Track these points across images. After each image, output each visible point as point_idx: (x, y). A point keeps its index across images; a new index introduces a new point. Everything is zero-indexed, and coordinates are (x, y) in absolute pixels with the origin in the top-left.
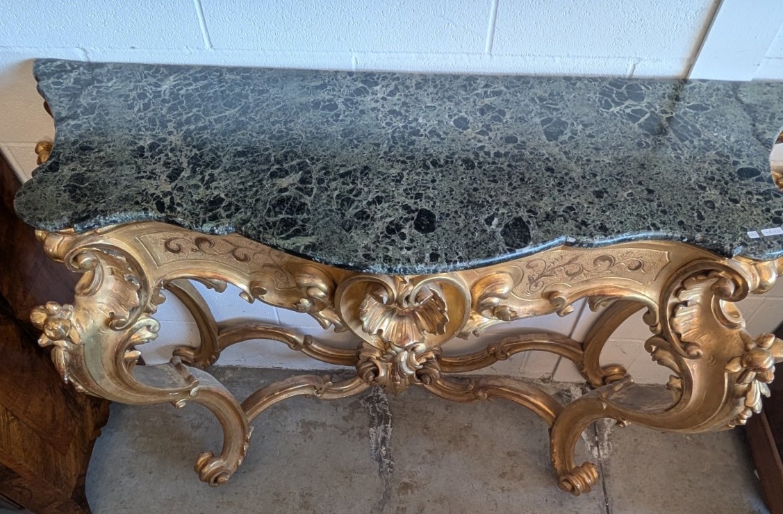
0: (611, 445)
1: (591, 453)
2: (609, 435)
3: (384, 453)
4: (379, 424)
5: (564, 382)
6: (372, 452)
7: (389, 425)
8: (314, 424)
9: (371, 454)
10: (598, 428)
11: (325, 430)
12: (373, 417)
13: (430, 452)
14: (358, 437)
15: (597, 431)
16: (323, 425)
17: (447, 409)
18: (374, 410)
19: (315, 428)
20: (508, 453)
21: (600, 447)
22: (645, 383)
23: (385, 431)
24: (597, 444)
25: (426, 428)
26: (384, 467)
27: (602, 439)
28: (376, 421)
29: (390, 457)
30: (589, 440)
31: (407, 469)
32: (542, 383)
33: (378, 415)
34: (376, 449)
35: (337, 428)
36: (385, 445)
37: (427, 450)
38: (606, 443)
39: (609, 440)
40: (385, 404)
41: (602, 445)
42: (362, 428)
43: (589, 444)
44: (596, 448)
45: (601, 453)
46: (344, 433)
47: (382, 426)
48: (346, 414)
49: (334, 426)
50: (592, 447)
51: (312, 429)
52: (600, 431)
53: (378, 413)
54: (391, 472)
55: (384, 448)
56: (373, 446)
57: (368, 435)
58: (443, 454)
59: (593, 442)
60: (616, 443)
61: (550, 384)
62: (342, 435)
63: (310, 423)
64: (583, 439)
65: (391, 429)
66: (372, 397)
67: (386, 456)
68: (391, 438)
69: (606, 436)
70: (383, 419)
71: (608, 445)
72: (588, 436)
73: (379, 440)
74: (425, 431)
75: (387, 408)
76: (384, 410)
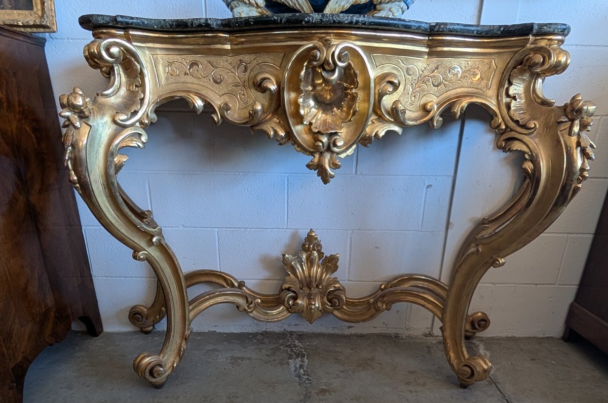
3: (303, 373)
4: (297, 358)
6: (292, 372)
7: (305, 358)
8: (242, 359)
9: (291, 374)
11: (250, 361)
12: (292, 355)
13: (342, 372)
14: (279, 365)
16: (249, 359)
18: (292, 351)
19: (242, 361)
20: (409, 372)
23: (302, 361)
25: (336, 359)
26: (303, 380)
28: (294, 356)
29: (308, 375)
31: (324, 381)
34: (295, 371)
35: (261, 360)
36: (303, 368)
37: (339, 371)
40: (301, 348)
42: (283, 360)
46: (267, 363)
47: (300, 359)
48: (268, 353)
49: (259, 359)
51: (240, 361)
53: (295, 353)
54: (309, 383)
55: (302, 370)
56: (293, 369)
57: (288, 363)
58: (354, 373)
62: (265, 363)
63: (238, 358)
65: (307, 360)
66: (290, 345)
67: (304, 374)
68: (308, 365)
70: (300, 355)
73: (298, 366)
74: (336, 361)
75: (303, 350)
76: (301, 352)
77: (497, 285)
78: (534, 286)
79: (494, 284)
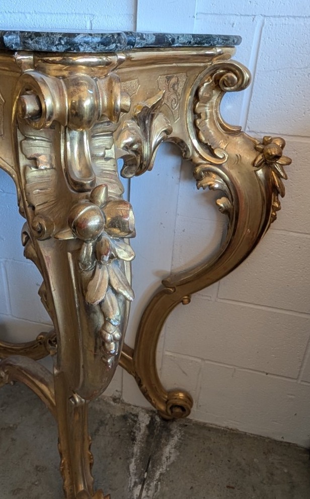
0: (159, 487)
1: (131, 491)
2: (161, 474)
5: (135, 406)
10: (153, 464)
15: (150, 466)
20: (37, 467)
21: (145, 487)
22: (224, 425)
24: (143, 482)
27: (151, 478)
30: (135, 474)
32: (112, 403)
38: (155, 483)
39: (159, 480)
41: (148, 484)
43: (134, 479)
44: (140, 487)
45: (144, 494)
50: (136, 484)
52: (153, 467)
59: (139, 478)
60: (167, 486)
61: (119, 405)
64: (129, 472)
69: (158, 474)
71: (156, 486)
72: (136, 469)
77: (207, 362)
78: (265, 375)
79: (202, 359)
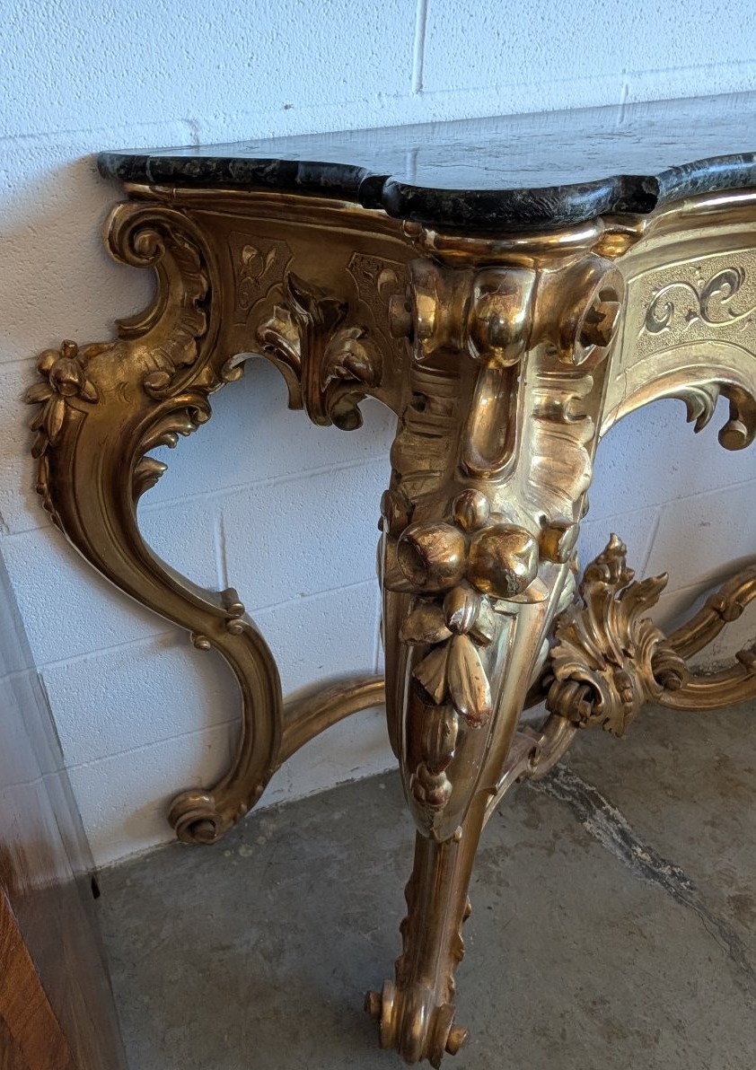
3: (647, 857)
4: (592, 813)
6: (627, 864)
7: (609, 807)
9: (630, 870)
11: (513, 858)
12: (570, 803)
13: (713, 825)
14: (580, 849)
17: (667, 747)
18: (561, 791)
19: (495, 862)
23: (610, 818)
25: (665, 786)
28: (582, 808)
29: (663, 860)
31: (709, 870)
33: (574, 796)
34: (628, 857)
35: (531, 846)
36: (636, 844)
37: (706, 824)
42: (570, 829)
46: (551, 851)
47: (600, 813)
48: (524, 815)
49: (524, 844)
51: (493, 867)
53: (571, 793)
54: (692, 888)
55: (639, 850)
56: (619, 853)
57: (591, 836)
58: (737, 821)
62: (549, 855)
65: (618, 812)
67: (656, 863)
68: (632, 826)
70: (588, 800)
73: (617, 838)
74: (669, 793)
75: (578, 780)
76: (577, 785)
